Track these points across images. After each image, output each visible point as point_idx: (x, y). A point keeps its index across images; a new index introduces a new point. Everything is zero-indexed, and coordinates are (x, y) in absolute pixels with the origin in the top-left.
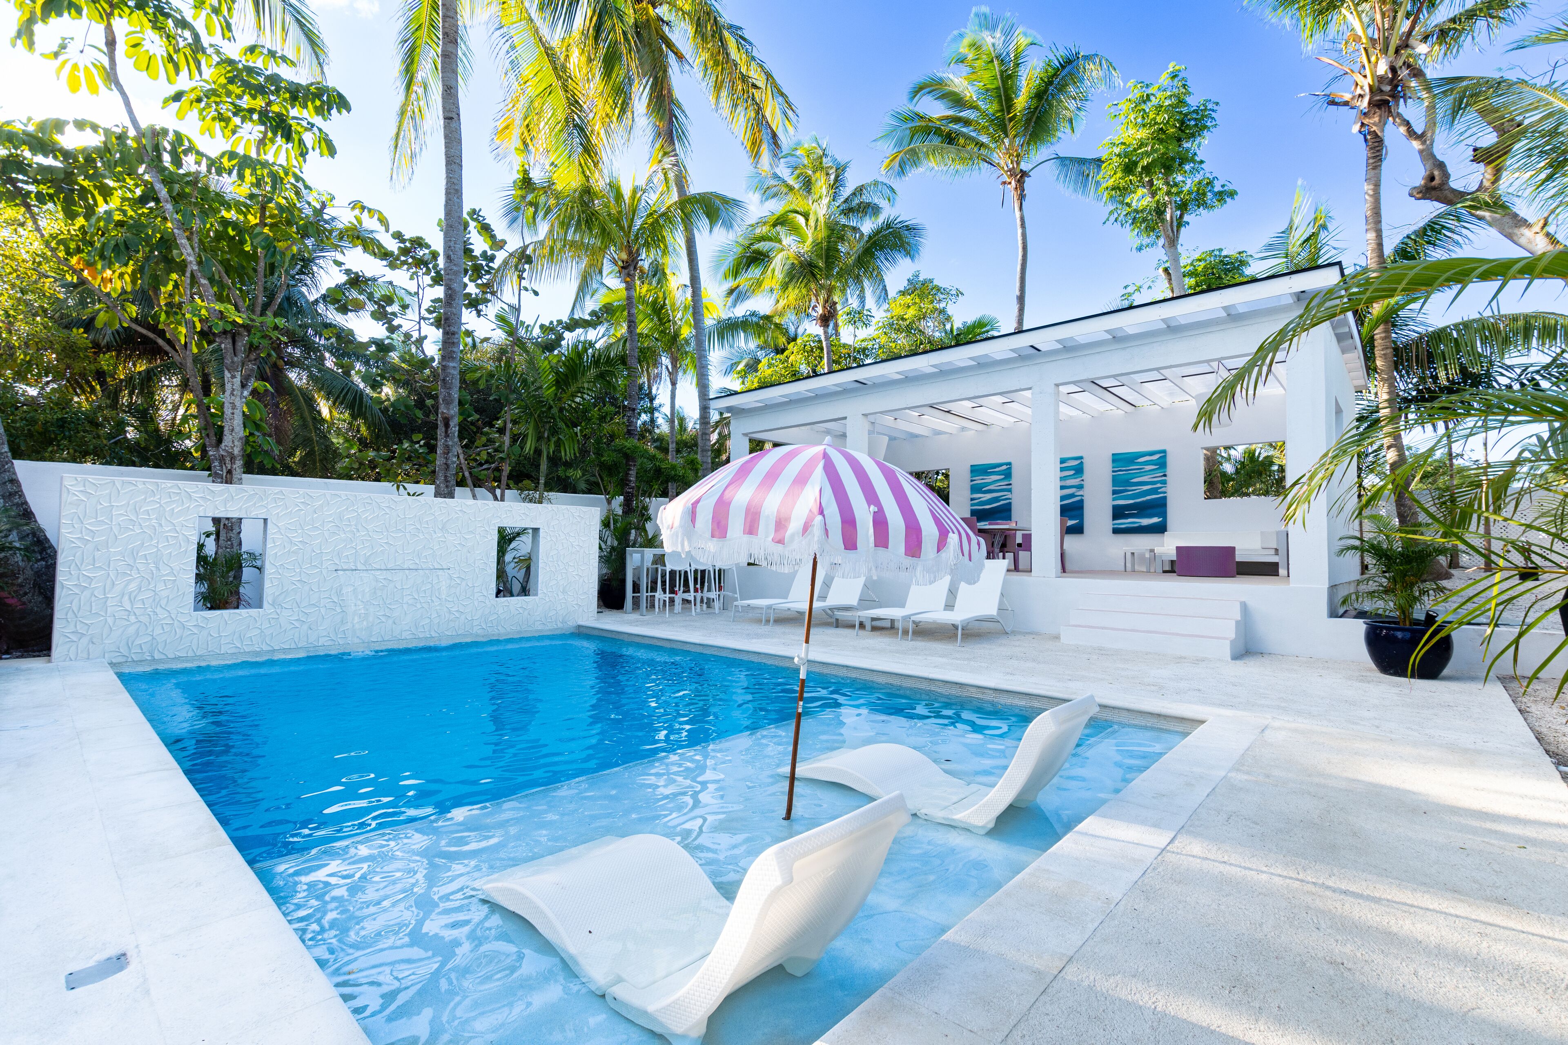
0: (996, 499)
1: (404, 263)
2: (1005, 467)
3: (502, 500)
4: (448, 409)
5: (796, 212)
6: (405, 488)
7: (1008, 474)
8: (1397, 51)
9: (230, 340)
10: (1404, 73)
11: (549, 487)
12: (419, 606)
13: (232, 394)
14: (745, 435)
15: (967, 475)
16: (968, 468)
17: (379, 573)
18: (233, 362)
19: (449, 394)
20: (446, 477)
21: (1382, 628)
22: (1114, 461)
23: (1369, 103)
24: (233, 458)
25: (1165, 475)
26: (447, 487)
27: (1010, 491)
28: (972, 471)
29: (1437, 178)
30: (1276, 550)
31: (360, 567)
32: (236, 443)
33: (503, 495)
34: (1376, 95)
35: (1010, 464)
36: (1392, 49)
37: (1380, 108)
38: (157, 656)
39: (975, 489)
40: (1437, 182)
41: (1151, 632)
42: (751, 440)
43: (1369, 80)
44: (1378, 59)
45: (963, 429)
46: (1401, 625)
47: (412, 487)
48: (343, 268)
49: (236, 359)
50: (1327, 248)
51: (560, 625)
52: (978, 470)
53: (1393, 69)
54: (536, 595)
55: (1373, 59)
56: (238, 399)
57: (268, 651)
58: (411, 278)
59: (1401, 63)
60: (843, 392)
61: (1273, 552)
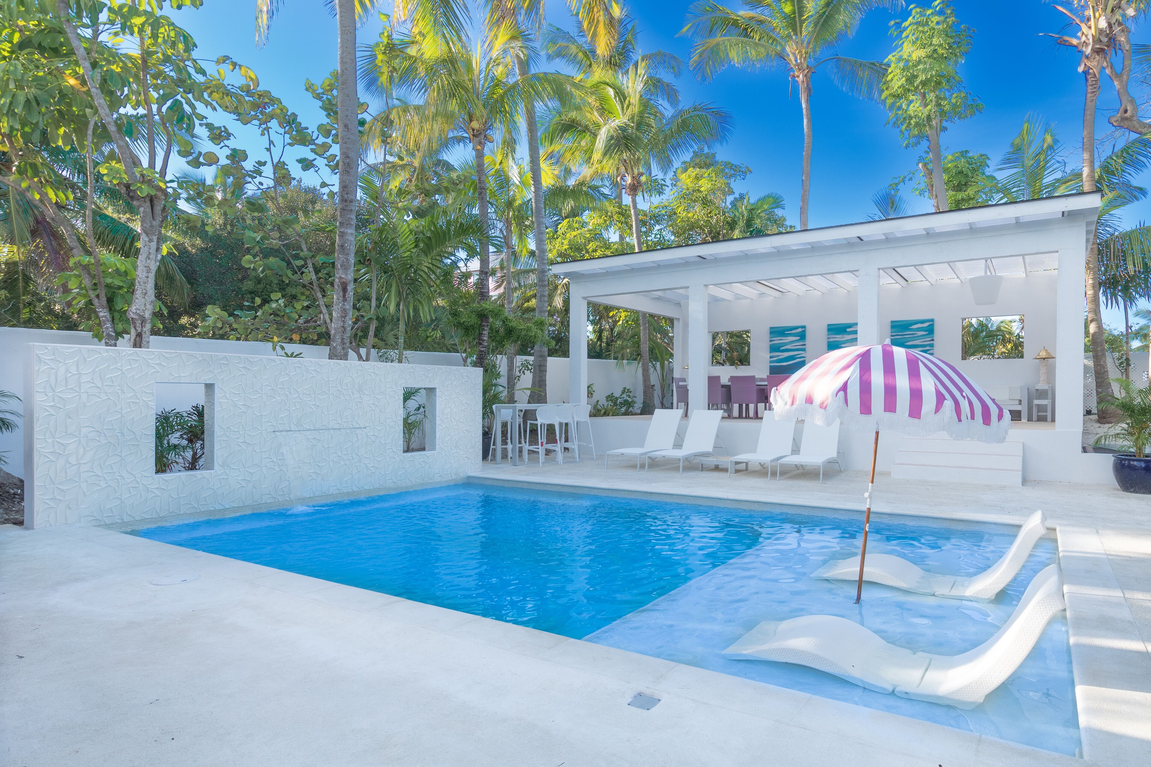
0: (792, 358)
1: (255, 118)
2: (800, 330)
3: (367, 359)
4: (346, 274)
5: (608, 84)
6: (283, 348)
7: (802, 336)
8: (1112, 11)
9: (148, 204)
10: (1117, 29)
11: (409, 346)
12: (342, 463)
13: (148, 258)
14: (584, 298)
15: (766, 336)
16: (768, 331)
17: (308, 433)
18: (152, 226)
19: (347, 259)
20: (343, 339)
21: (1123, 459)
22: (892, 327)
23: (1092, 50)
24: (143, 321)
25: (933, 340)
26: (343, 349)
27: (804, 350)
28: (771, 333)
29: (1129, 112)
30: (1020, 401)
31: (293, 428)
32: (148, 306)
33: (368, 354)
34: (1096, 44)
35: (804, 327)
36: (1109, 10)
37: (1098, 55)
38: (126, 519)
39: (774, 348)
40: (1128, 114)
41: (962, 467)
42: (589, 303)
43: (1093, 31)
44: (1100, 16)
45: (762, 294)
46: (1137, 458)
47: (290, 348)
48: (205, 121)
49: (154, 223)
50: (1053, 161)
51: (454, 477)
52: (777, 332)
53: (1110, 26)
54: (434, 449)
55: (1097, 14)
56: (153, 262)
57: (220, 511)
58: (263, 134)
59: (1114, 21)
60: (686, 264)
61: (1017, 402)
